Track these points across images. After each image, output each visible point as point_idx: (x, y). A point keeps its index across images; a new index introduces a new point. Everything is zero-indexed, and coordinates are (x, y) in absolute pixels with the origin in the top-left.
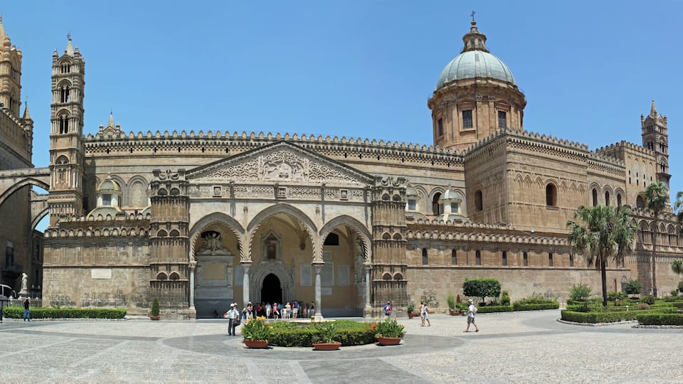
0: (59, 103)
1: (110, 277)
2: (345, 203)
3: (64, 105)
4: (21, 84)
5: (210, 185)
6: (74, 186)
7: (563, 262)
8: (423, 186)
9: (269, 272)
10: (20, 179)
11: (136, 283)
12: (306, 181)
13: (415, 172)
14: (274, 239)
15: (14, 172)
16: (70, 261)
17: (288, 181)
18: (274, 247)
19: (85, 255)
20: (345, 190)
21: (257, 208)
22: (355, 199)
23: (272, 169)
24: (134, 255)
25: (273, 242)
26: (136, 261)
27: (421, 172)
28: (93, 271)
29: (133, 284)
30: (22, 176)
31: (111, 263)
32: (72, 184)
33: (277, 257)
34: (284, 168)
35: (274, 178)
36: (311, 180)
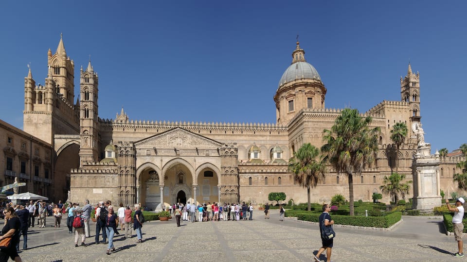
0: (84, 100)
1: (102, 193)
2: (208, 156)
3: (87, 102)
4: (74, 84)
5: (145, 149)
6: (92, 147)
7: (332, 182)
8: (266, 145)
9: (180, 190)
10: (70, 140)
11: (114, 195)
12: (189, 147)
13: (261, 138)
14: (182, 174)
15: (66, 136)
16: (83, 185)
17: (181, 147)
18: (182, 177)
19: (90, 182)
20: (207, 150)
21: (166, 160)
22: (213, 155)
23: (173, 141)
24: (113, 182)
25: (181, 175)
26: (114, 185)
27: (264, 138)
28: (94, 190)
29: (112, 196)
30: (70, 138)
31: (102, 186)
32: (91, 145)
33: (184, 182)
34: (179, 141)
35: (175, 145)
36: (191, 146)
